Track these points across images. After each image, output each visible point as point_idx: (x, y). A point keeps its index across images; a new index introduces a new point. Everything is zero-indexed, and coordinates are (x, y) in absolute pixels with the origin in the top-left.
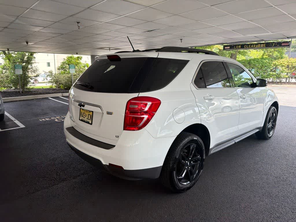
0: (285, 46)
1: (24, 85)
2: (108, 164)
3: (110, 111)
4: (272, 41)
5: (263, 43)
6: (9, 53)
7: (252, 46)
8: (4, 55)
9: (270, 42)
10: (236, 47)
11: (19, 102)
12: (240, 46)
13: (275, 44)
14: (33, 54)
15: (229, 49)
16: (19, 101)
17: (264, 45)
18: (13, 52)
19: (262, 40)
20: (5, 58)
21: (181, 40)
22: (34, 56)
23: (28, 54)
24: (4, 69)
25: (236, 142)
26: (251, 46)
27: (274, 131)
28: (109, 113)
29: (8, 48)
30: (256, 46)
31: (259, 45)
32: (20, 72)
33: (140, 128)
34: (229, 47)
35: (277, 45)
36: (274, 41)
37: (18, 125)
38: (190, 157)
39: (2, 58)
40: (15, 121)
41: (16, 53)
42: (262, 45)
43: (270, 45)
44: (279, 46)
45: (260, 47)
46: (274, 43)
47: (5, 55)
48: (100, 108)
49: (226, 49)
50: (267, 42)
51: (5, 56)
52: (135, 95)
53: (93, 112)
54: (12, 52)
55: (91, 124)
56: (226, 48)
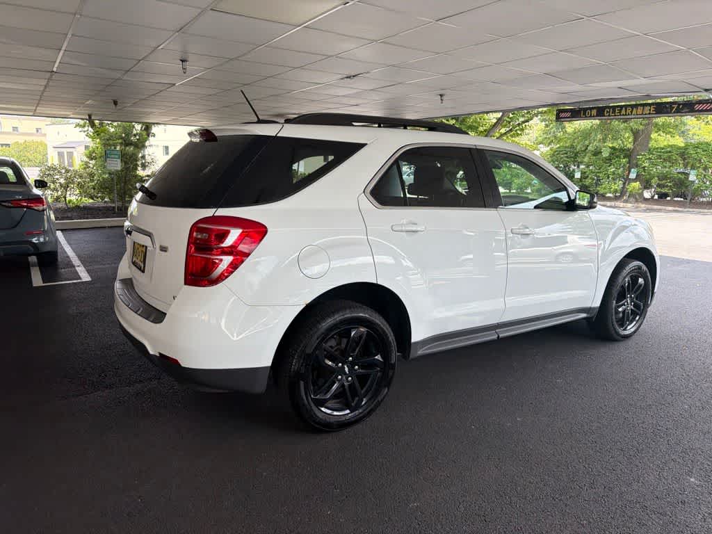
0: (702, 111)
1: (125, 193)
2: (158, 355)
3: (165, 244)
4: (670, 100)
5: (650, 105)
6: (101, 124)
7: (623, 112)
8: (90, 129)
9: (665, 100)
10: (584, 114)
11: (107, 231)
12: (594, 112)
13: (678, 107)
14: (151, 128)
15: (569, 117)
16: (109, 227)
17: (652, 109)
18: (109, 122)
19: (648, 96)
20: (91, 134)
21: (441, 95)
22: (152, 132)
23: (142, 128)
24: (92, 159)
25: (501, 336)
26: (620, 111)
27: (640, 322)
28: (163, 249)
29: (90, 112)
30: (632, 112)
31: (640, 110)
32: (116, 165)
33: (215, 282)
34: (569, 114)
35: (682, 109)
36: (676, 99)
37: (79, 276)
38: (351, 356)
39: (87, 136)
40: (77, 268)
41: (115, 124)
42: (647, 108)
43: (667, 108)
44: (687, 110)
45: (642, 114)
46: (674, 103)
47: (92, 127)
48: (150, 236)
49: (562, 118)
50: (659, 101)
51: (92, 131)
52: (208, 212)
53: (146, 247)
54: (106, 122)
55: (143, 272)
56: (562, 115)
